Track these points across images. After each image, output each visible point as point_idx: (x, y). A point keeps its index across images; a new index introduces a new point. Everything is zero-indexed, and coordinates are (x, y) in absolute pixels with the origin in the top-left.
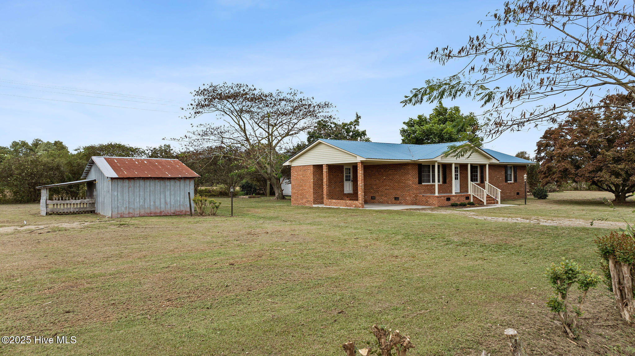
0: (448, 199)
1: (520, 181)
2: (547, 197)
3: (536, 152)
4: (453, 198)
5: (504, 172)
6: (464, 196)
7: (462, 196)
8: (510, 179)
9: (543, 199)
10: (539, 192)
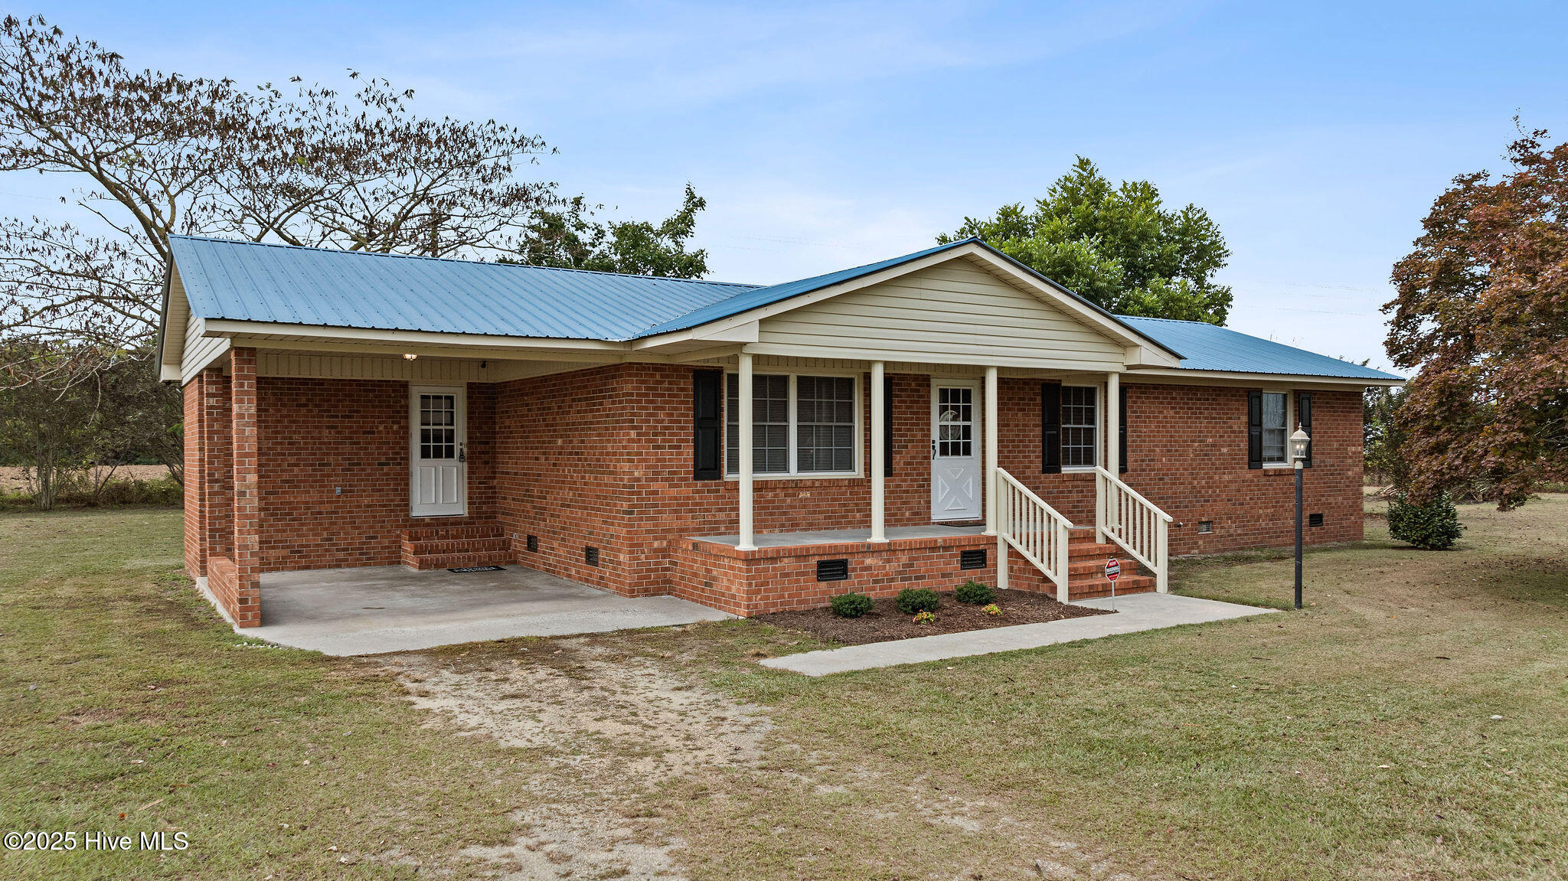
0: (833, 568)
1: (1329, 461)
2: (1456, 540)
3: (1393, 315)
4: (869, 561)
5: (1244, 419)
6: (946, 548)
7: (934, 549)
8: (1276, 454)
9: (1434, 548)
10: (1416, 516)
